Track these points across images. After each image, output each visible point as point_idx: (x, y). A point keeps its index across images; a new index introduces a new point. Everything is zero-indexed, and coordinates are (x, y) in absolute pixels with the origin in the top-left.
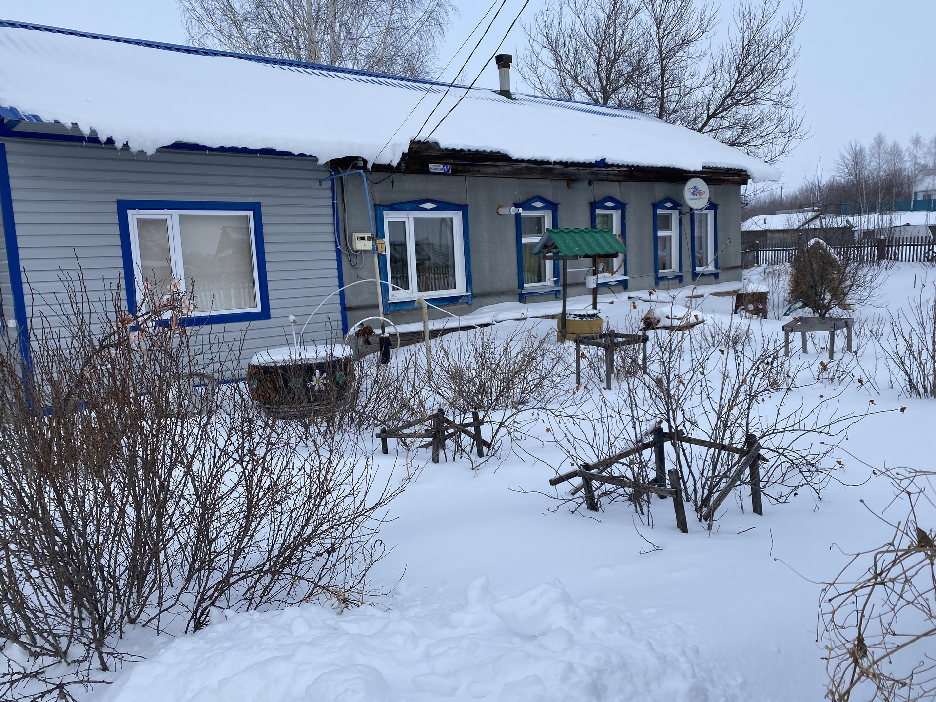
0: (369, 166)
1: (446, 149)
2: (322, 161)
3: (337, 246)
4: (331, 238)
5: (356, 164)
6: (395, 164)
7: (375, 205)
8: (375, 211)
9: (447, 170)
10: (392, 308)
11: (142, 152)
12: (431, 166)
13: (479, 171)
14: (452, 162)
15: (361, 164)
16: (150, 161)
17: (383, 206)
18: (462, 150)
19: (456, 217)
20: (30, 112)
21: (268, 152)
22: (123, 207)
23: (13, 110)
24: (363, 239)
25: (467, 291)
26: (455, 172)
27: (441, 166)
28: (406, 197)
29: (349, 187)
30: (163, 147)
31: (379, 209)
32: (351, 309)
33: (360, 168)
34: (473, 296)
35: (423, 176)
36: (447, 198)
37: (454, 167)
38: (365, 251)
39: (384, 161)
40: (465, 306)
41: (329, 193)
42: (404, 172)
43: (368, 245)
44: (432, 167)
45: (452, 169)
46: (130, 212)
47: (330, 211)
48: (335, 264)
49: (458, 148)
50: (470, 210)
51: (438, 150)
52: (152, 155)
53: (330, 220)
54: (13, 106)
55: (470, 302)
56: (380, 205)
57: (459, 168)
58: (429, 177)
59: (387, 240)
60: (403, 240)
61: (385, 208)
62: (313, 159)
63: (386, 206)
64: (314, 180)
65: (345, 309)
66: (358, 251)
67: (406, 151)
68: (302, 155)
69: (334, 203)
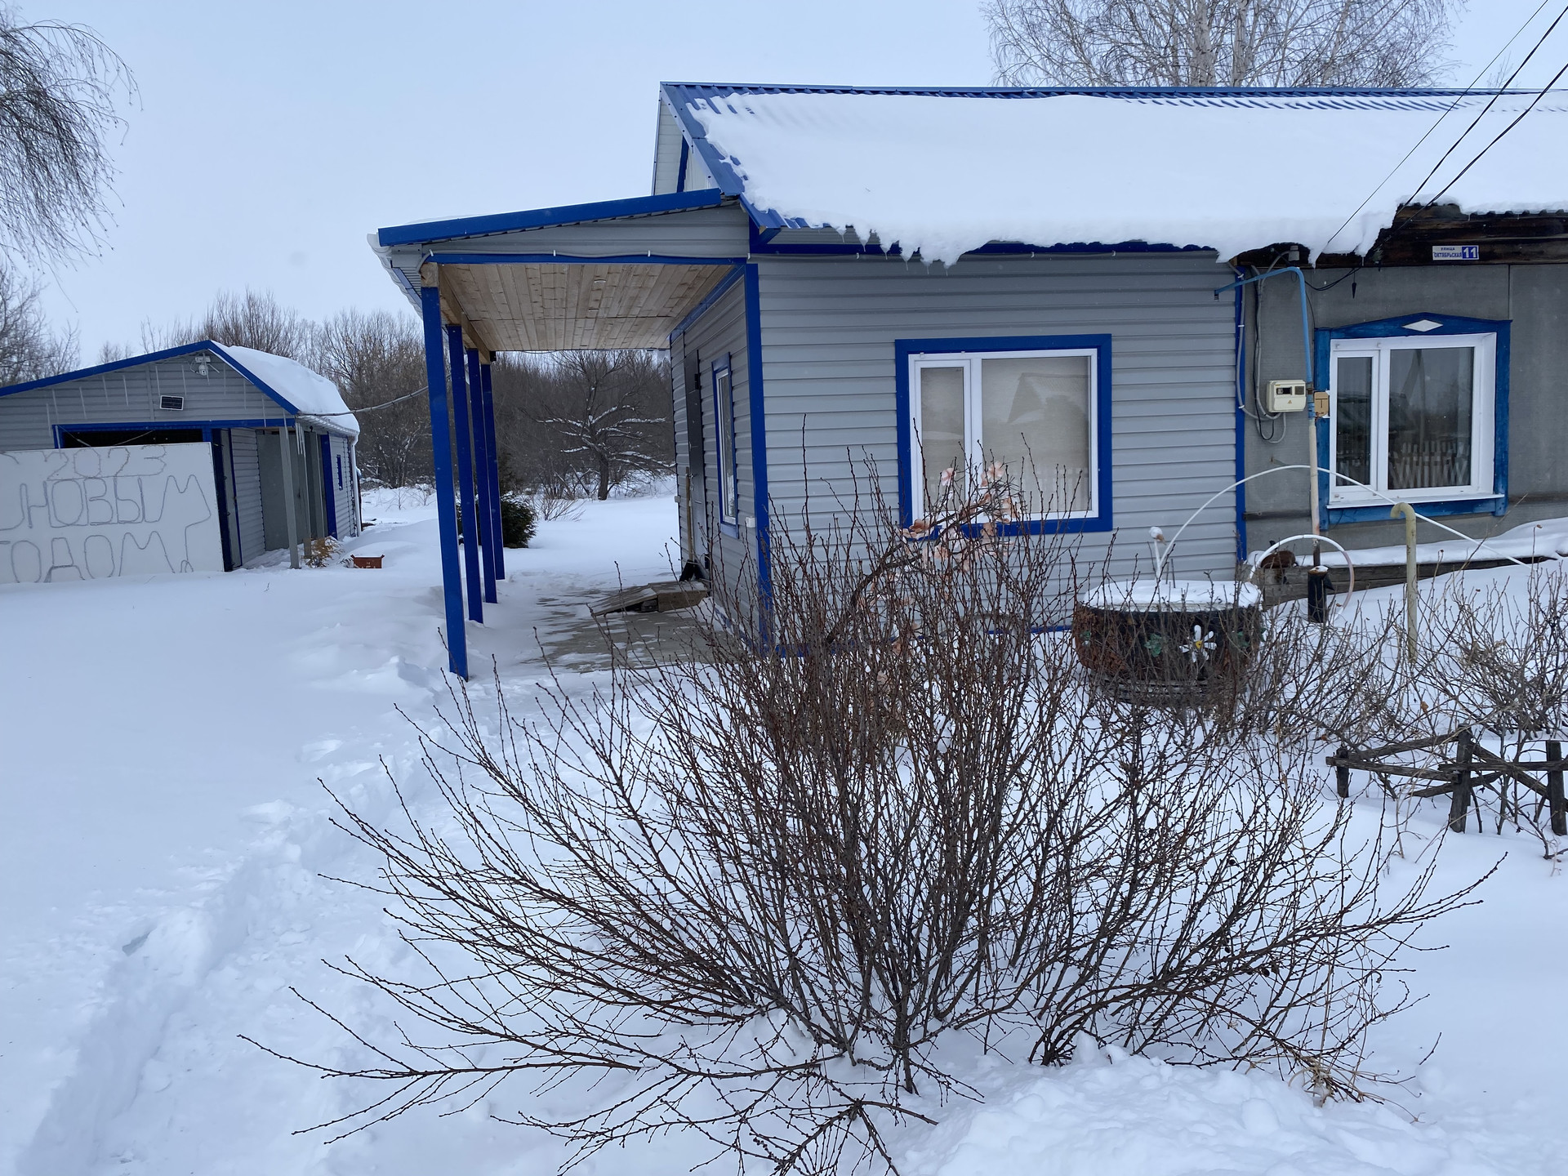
0: (1313, 259)
1: (1474, 216)
2: (1226, 255)
3: (1237, 405)
4: (1229, 391)
5: (1286, 256)
6: (1363, 251)
7: (1316, 330)
8: (1315, 341)
9: (1471, 255)
10: (1333, 518)
11: (938, 263)
12: (1436, 249)
13: (1542, 253)
14: (1483, 238)
15: (1296, 256)
16: (950, 277)
17: (1331, 330)
18: (1508, 214)
19: (1484, 347)
20: (792, 216)
21: (1134, 248)
22: (903, 350)
23: (772, 214)
24: (1287, 391)
25: (1496, 491)
26: (1486, 258)
27: (1458, 249)
28: (1378, 312)
29: (1269, 299)
30: (969, 253)
31: (1322, 335)
32: (1254, 517)
33: (1295, 263)
34: (1509, 501)
35: (1416, 271)
36: (1467, 310)
37: (1487, 249)
38: (1290, 414)
39: (1343, 247)
40: (1489, 518)
41: (1231, 312)
42: (1379, 266)
43: (1298, 403)
44: (1438, 252)
45: (1481, 254)
46: (912, 358)
47: (1230, 343)
48: (1231, 438)
49: (1501, 210)
50: (1514, 331)
51: (1456, 219)
52: (952, 267)
53: (1230, 359)
54: (772, 207)
55: (1500, 513)
56: (1324, 330)
57: (1498, 250)
58: (1430, 270)
59: (1333, 393)
60: (1364, 392)
61: (1334, 334)
62: (1210, 252)
63: (1337, 330)
64: (1204, 290)
65: (1243, 518)
66: (1275, 414)
67: (1389, 225)
68: (1190, 248)
69: (1238, 330)
